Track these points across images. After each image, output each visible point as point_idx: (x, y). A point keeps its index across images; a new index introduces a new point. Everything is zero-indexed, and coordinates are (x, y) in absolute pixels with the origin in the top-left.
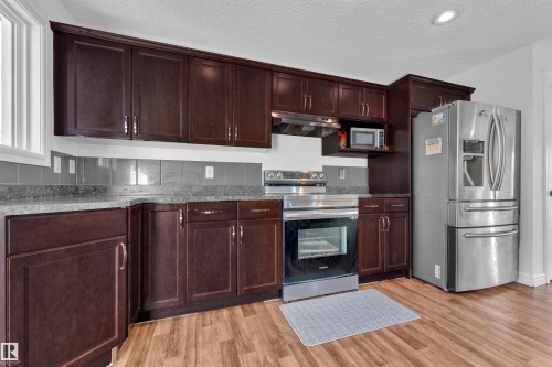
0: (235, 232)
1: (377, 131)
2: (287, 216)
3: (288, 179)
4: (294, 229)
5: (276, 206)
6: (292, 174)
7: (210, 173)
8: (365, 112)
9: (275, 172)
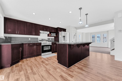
0: (35, 47)
1: (55, 34)
2: (42, 45)
3: (42, 40)
4: (43, 46)
5: (41, 43)
6: (43, 39)
7: (30, 39)
8: (53, 31)
9: (40, 39)
